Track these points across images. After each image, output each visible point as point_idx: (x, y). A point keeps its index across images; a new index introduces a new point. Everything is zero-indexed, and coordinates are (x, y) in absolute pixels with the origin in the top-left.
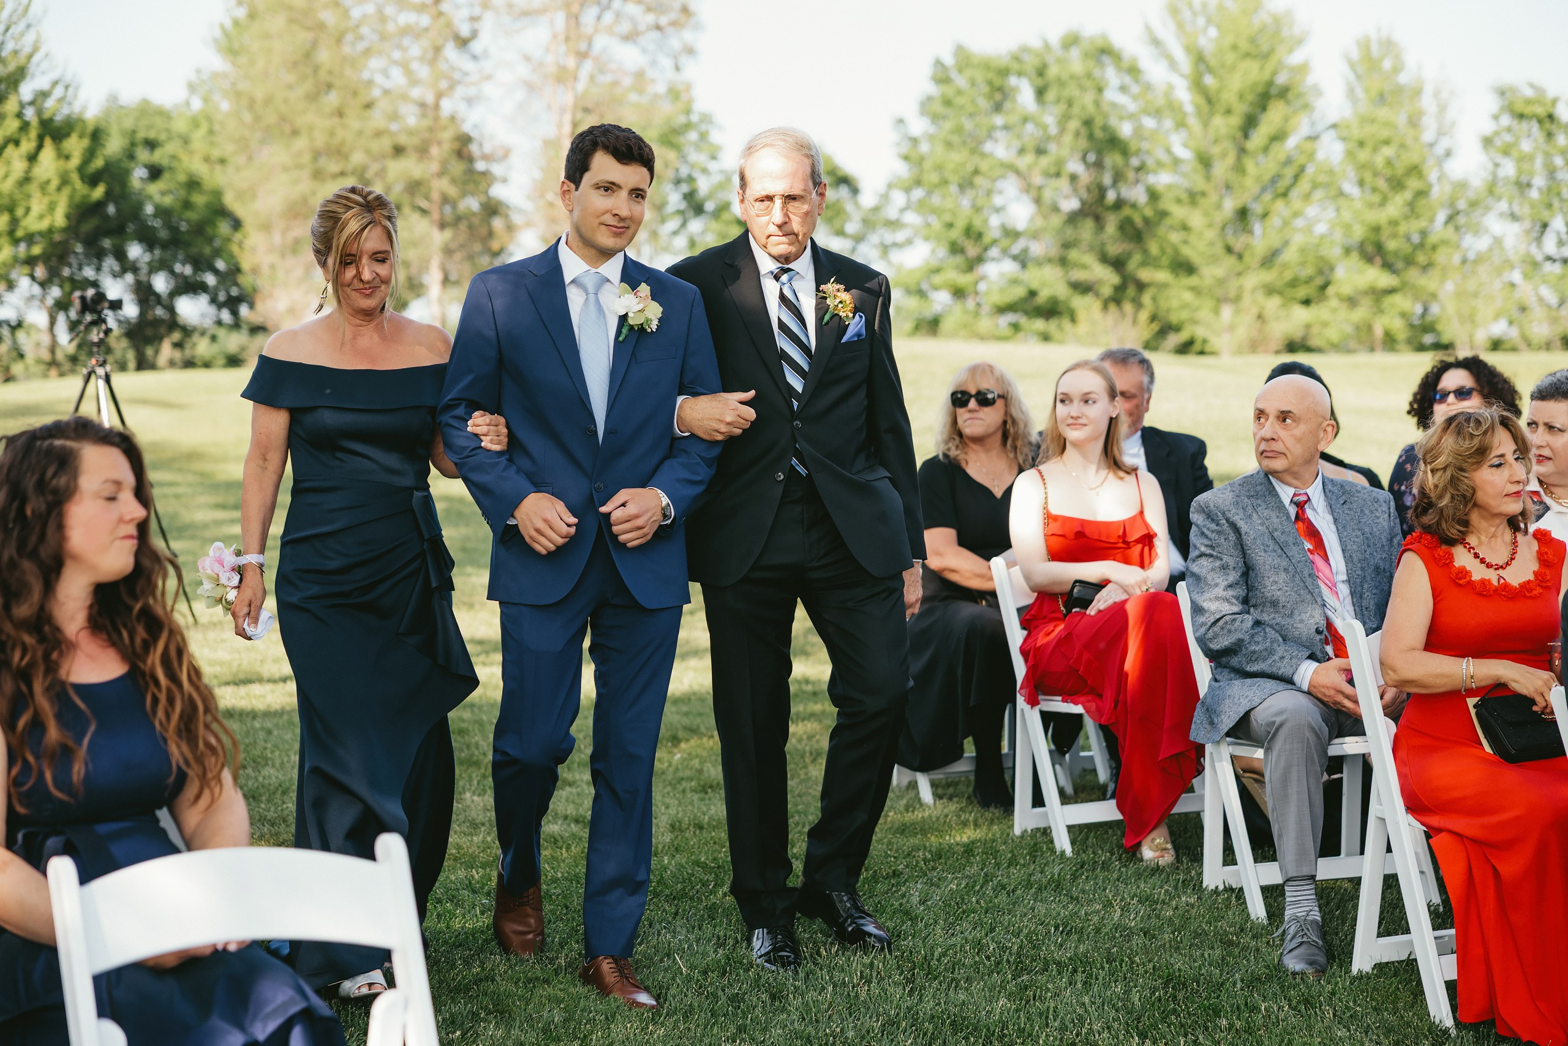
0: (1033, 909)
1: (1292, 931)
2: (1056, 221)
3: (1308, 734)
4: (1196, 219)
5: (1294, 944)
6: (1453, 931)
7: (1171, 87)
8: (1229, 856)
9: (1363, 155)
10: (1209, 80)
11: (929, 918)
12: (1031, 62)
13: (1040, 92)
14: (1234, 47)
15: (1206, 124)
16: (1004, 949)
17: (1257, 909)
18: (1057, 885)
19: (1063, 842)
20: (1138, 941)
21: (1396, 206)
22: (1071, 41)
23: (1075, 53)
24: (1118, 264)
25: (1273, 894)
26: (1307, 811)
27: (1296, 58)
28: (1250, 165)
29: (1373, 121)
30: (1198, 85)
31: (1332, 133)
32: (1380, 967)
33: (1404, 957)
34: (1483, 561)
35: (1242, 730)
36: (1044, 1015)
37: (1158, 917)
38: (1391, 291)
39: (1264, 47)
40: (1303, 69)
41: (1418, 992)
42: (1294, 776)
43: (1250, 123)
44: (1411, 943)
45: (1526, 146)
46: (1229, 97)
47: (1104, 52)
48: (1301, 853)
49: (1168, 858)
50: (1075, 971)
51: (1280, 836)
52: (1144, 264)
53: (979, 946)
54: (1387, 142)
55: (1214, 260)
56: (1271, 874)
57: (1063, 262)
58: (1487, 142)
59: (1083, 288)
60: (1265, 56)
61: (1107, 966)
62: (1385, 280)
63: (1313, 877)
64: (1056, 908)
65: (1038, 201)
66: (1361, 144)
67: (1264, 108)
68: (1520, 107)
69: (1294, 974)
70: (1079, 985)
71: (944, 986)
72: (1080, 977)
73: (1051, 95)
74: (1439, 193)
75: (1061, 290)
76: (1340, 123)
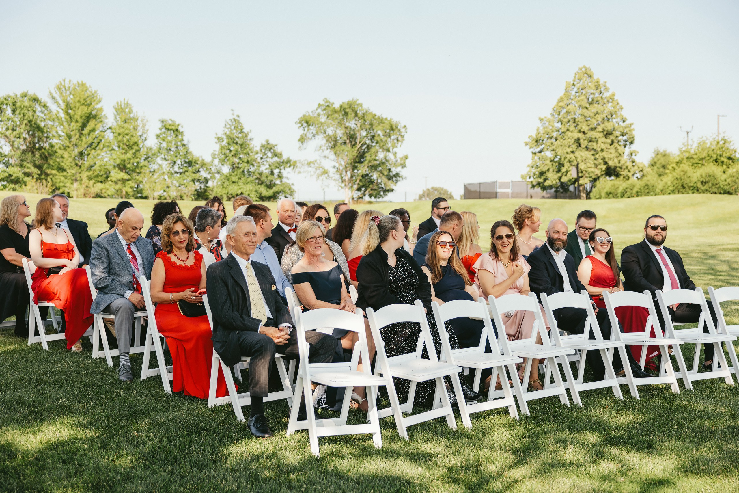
0: (39, 366)
1: (122, 369)
2: (19, 152)
3: (129, 310)
4: (66, 155)
5: (123, 373)
6: (172, 366)
7: (58, 112)
8: (101, 348)
9: (120, 138)
10: (70, 111)
11: (5, 370)
12: (11, 101)
13: (14, 111)
14: (79, 102)
15: (69, 125)
16: (31, 379)
17: (110, 363)
18: (46, 359)
19: (45, 346)
20: (74, 374)
21: (130, 154)
22: (25, 95)
23: (26, 99)
24: (39, 167)
25: (116, 359)
26: (128, 333)
27: (99, 106)
28: (83, 138)
29: (123, 128)
30: (67, 112)
31: (109, 130)
32: (149, 378)
33: (156, 375)
34: (179, 259)
35: (107, 310)
36: (47, 398)
37: (79, 367)
38: (128, 180)
39: (89, 102)
40: (101, 110)
41: (161, 384)
42: (124, 322)
43: (84, 126)
44: (159, 370)
45: (169, 138)
46: (77, 117)
47: (36, 100)
48: (126, 346)
49: (80, 350)
50: (55, 384)
51: (119, 341)
52: (48, 168)
53: (23, 379)
54: (127, 135)
55: (71, 167)
56: (116, 352)
57: (21, 166)
58: (158, 136)
59: (28, 175)
60: (89, 105)
61: (65, 382)
62: (126, 177)
63: (129, 353)
64: (46, 366)
65: (12, 146)
67: (88, 122)
68: (168, 127)
69: (124, 382)
70: (57, 389)
71: (12, 391)
72: (57, 386)
73: (17, 112)
74: (143, 151)
75: (21, 175)
76: (113, 127)
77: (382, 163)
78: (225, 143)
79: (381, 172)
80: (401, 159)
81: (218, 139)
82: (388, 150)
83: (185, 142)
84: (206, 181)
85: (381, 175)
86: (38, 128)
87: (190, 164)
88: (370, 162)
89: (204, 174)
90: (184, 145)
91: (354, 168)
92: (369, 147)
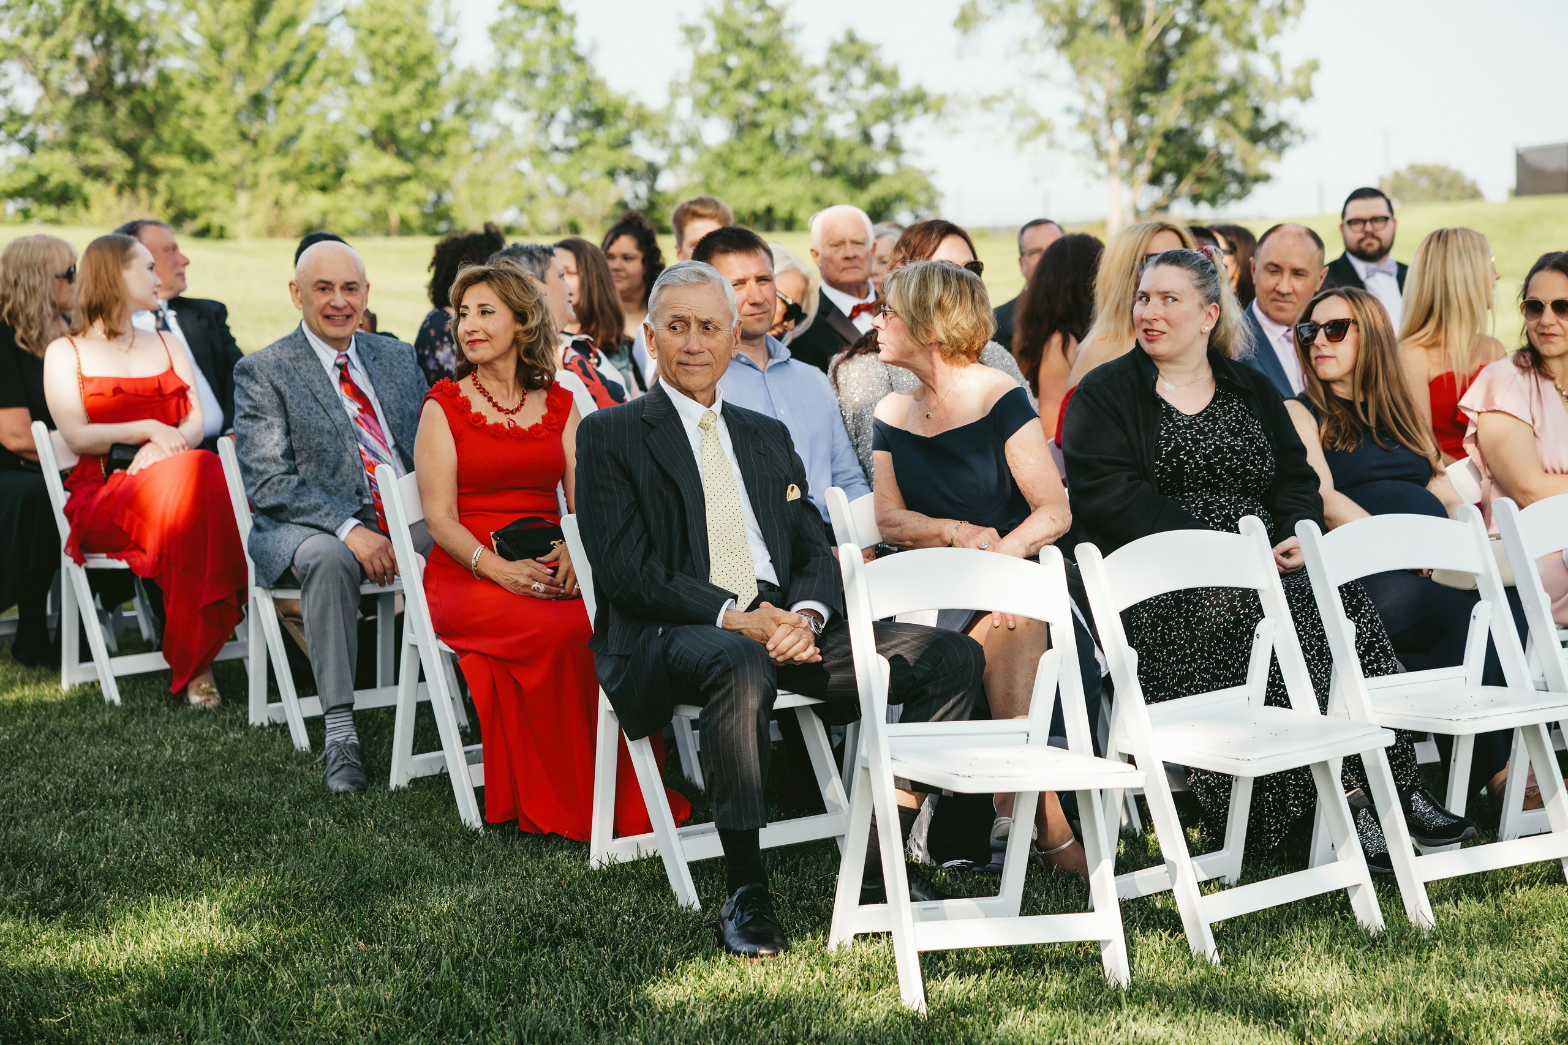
1: (333, 755)
2: (65, 105)
3: (342, 574)
4: (210, 106)
9: (374, 44)
15: (216, 11)
21: (407, 96)
24: (130, 149)
26: (344, 645)
28: (262, 50)
29: (382, 10)
31: (342, 20)
34: (495, 405)
38: (406, 179)
43: (259, 11)
45: (532, 37)
49: (214, 701)
51: (321, 670)
52: (156, 150)
54: (397, 31)
55: (228, 145)
57: (73, 146)
58: (495, 31)
59: (95, 173)
62: (399, 167)
65: (44, 83)
66: (372, 32)
74: (448, 83)
75: (73, 177)
76: (350, 10)
77: (1234, 89)
78: (709, 43)
79: (1229, 118)
80: (1297, 72)
81: (692, 33)
82: (1252, 45)
83: (582, 49)
84: (652, 171)
85: (1230, 129)
86: (118, 25)
87: (599, 118)
88: (1189, 86)
89: (644, 150)
90: (579, 60)
91: (1139, 107)
92: (1188, 37)
